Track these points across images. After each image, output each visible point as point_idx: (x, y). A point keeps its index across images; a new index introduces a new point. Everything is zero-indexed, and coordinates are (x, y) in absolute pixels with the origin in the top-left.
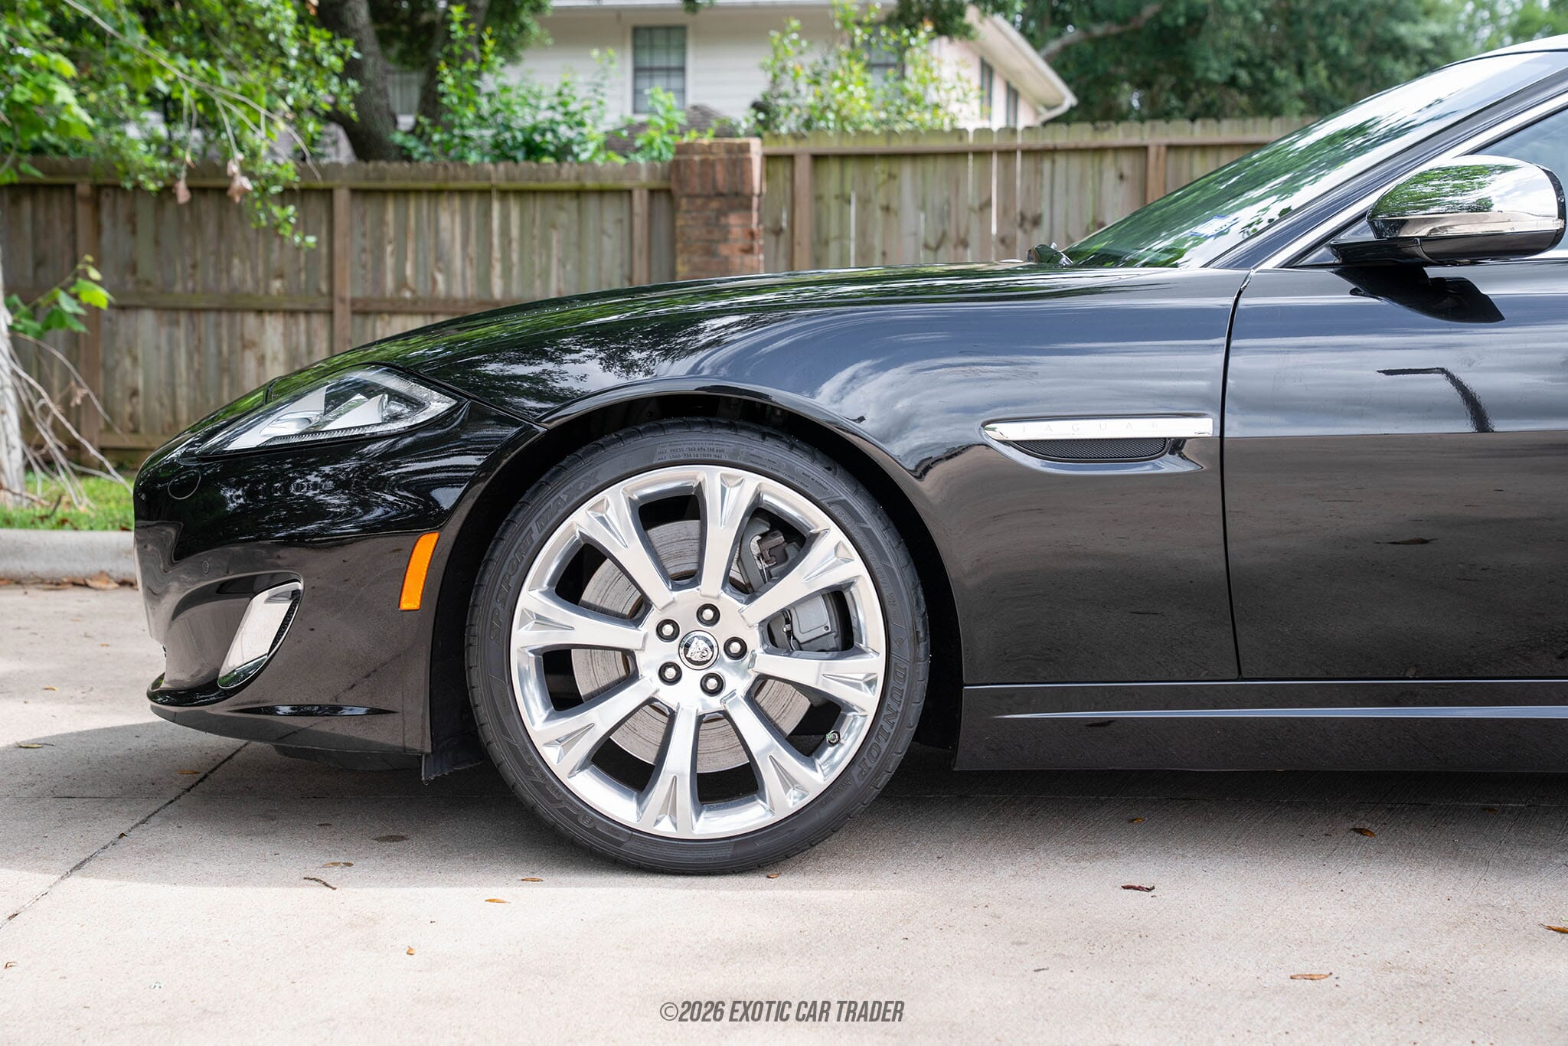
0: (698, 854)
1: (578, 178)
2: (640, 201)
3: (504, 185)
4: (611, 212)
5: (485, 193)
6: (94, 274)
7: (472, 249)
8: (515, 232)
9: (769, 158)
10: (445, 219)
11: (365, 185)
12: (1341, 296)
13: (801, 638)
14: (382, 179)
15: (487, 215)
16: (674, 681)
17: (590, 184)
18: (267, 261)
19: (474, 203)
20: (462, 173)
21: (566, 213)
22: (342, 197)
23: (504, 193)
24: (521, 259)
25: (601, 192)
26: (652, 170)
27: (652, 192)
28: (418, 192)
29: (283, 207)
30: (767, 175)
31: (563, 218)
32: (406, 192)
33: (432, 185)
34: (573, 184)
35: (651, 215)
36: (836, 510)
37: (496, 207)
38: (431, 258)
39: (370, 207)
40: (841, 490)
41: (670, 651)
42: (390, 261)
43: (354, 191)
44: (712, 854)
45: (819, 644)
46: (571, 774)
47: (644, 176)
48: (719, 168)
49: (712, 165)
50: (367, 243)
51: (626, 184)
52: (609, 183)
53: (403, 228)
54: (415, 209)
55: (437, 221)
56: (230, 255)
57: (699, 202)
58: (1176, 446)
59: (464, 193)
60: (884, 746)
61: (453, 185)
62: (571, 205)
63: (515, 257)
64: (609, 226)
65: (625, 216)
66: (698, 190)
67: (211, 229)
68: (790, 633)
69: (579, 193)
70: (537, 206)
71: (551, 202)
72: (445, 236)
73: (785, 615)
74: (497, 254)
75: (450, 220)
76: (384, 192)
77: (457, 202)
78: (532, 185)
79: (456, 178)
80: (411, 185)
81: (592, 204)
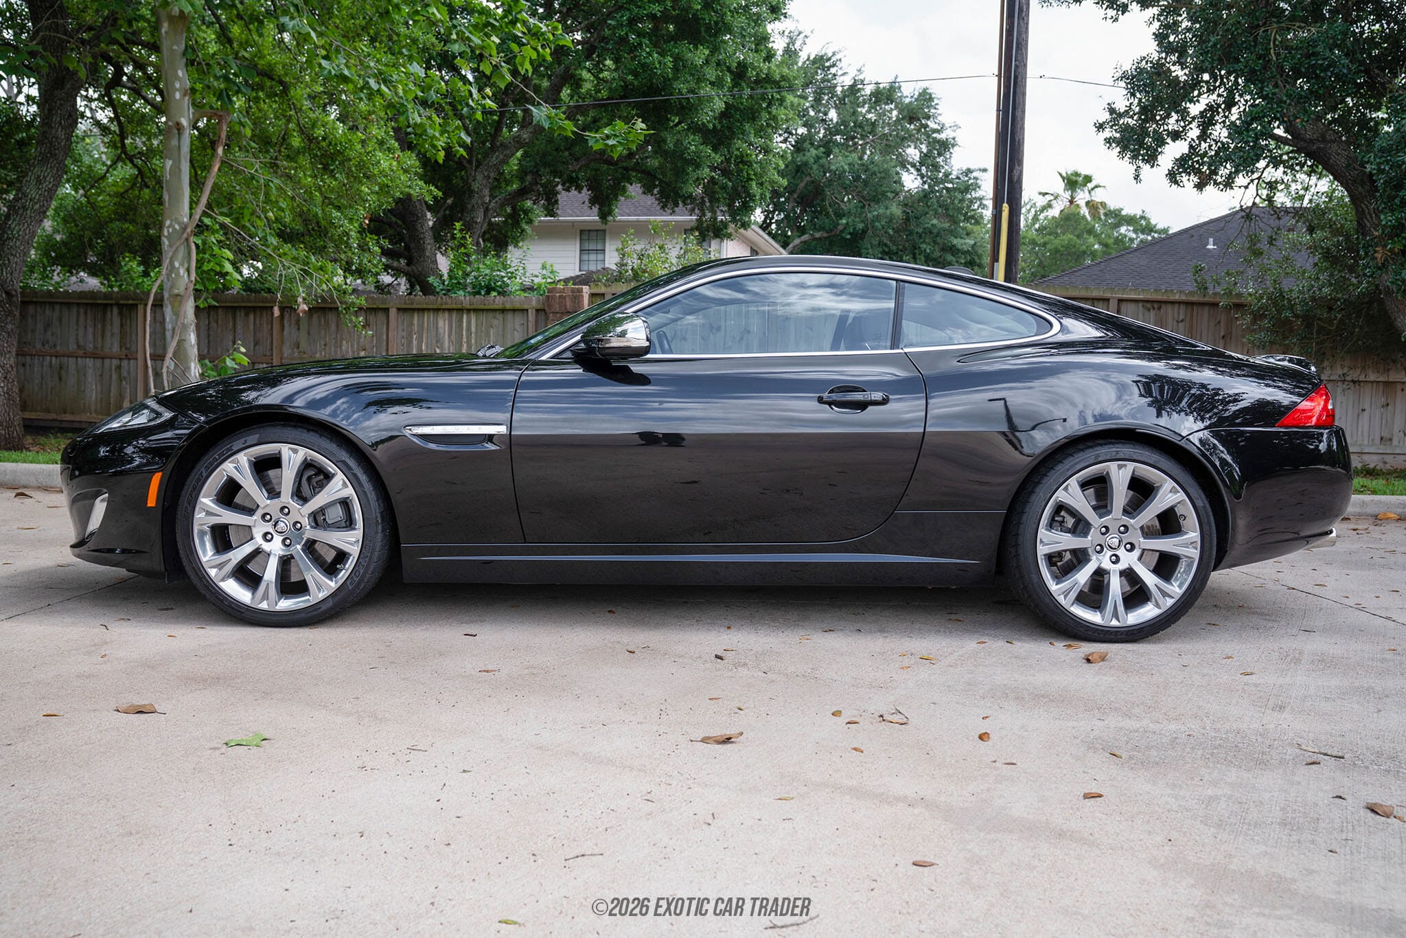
0: (277, 618)
1: (503, 304)
2: (532, 315)
3: (469, 307)
4: (518, 319)
5: (460, 311)
6: (243, 350)
7: (453, 337)
8: (473, 329)
9: (593, 295)
10: (441, 323)
11: (404, 306)
12: (577, 371)
13: (329, 522)
14: (412, 304)
15: (461, 321)
16: (269, 541)
17: (508, 306)
18: (358, 343)
19: (454, 315)
20: (449, 301)
21: (497, 321)
22: (393, 312)
23: (469, 310)
24: (476, 342)
25: (514, 310)
26: (538, 300)
27: (537, 311)
28: (429, 310)
29: (357, 317)
30: (591, 302)
31: (495, 322)
32: (423, 310)
33: (435, 307)
34: (500, 307)
35: (536, 322)
36: (339, 464)
37: (465, 316)
38: (434, 342)
39: (407, 317)
40: (344, 455)
41: (269, 527)
42: (415, 343)
43: (399, 309)
44: (284, 618)
45: (337, 525)
46: (223, 580)
47: (534, 303)
48: (567, 299)
49: (564, 298)
50: (404, 334)
51: (526, 307)
52: (518, 306)
53: (421, 326)
54: (428, 318)
55: (437, 324)
56: (342, 339)
57: (558, 315)
58: (490, 438)
59: (450, 310)
60: (362, 571)
61: (444, 307)
62: (500, 316)
63: (473, 341)
64: (517, 327)
65: (525, 322)
66: (558, 310)
67: (333, 327)
68: (324, 520)
69: (503, 311)
70: (483, 317)
71: (491, 315)
72: (441, 330)
73: (322, 510)
74: (465, 340)
75: (443, 323)
76: (413, 310)
77: (447, 314)
78: (482, 307)
79: (446, 304)
80: (425, 306)
81: (509, 316)
